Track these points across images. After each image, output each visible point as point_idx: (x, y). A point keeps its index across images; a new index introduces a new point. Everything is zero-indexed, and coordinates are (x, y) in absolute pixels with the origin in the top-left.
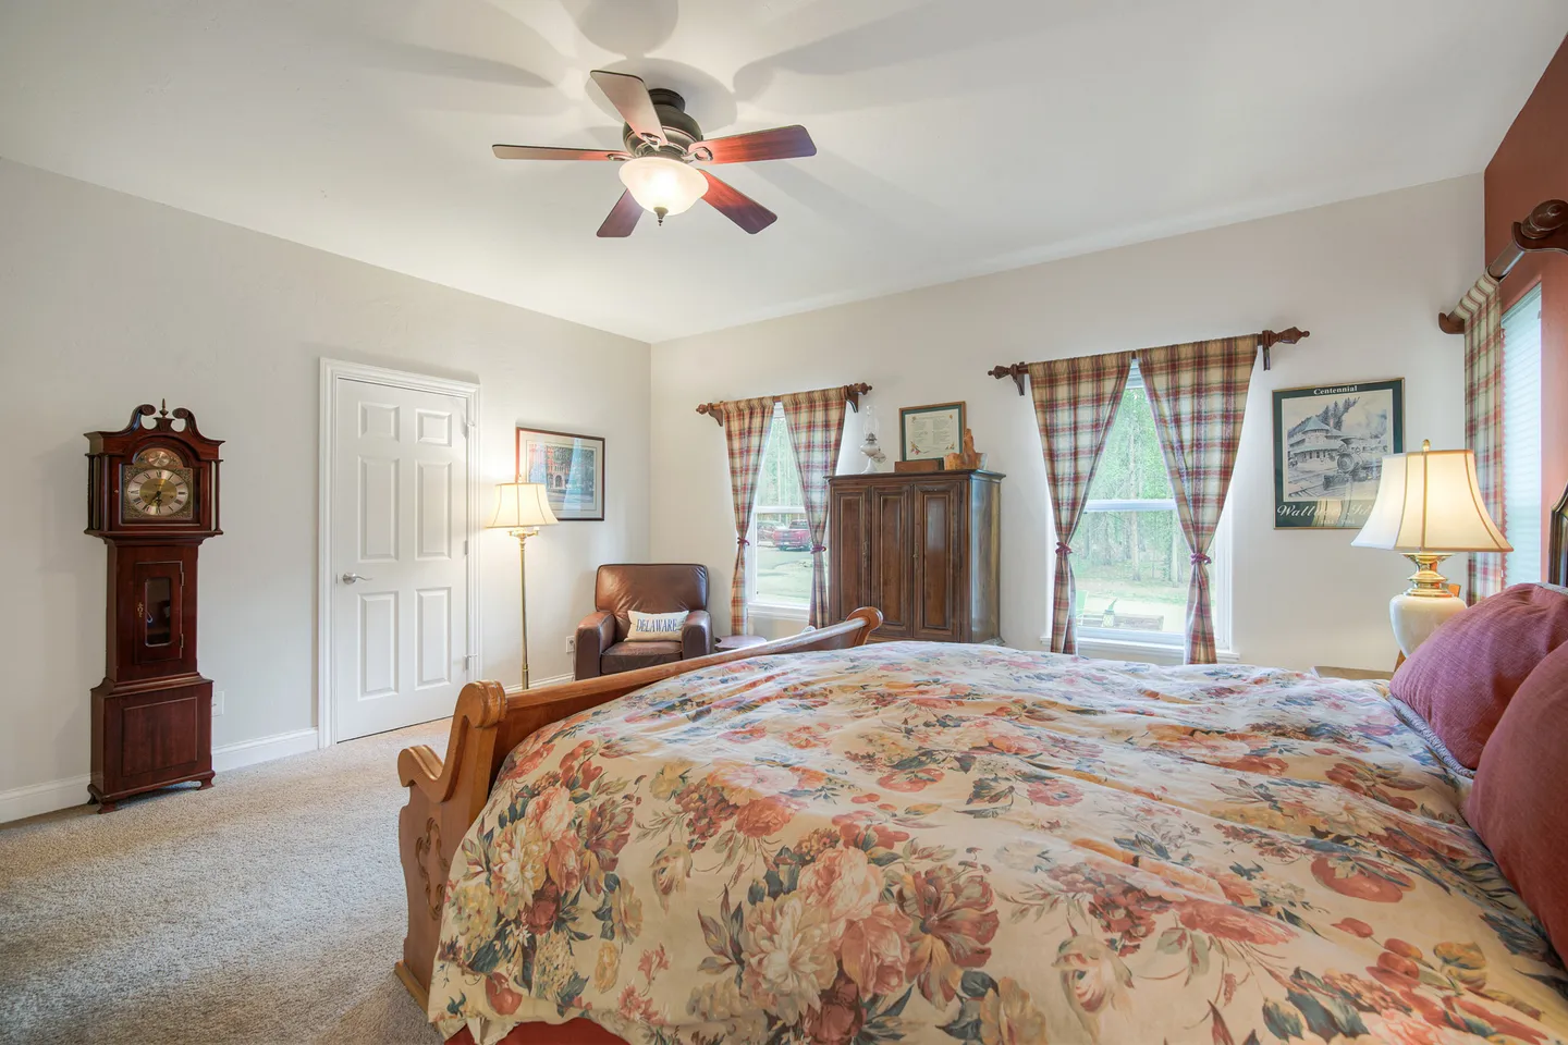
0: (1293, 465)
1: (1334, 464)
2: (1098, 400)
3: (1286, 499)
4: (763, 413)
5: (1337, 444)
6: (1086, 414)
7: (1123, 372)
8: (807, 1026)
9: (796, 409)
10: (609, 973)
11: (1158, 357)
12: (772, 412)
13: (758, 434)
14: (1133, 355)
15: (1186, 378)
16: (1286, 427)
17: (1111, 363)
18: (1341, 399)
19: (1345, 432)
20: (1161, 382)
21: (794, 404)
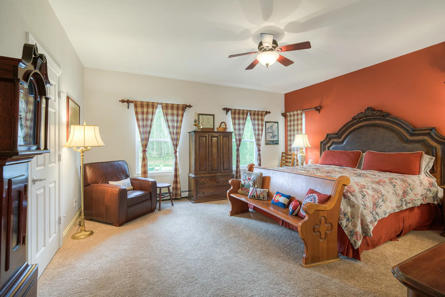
0: (267, 134)
1: (272, 135)
2: (243, 119)
3: (267, 140)
4: (153, 107)
5: (272, 131)
6: (241, 121)
7: (247, 114)
8: (403, 197)
9: (167, 108)
10: (387, 207)
11: (253, 112)
12: (157, 108)
13: (151, 114)
14: (249, 111)
15: (256, 117)
16: (267, 128)
17: (245, 112)
18: (272, 124)
19: (273, 129)
20: (252, 117)
21: (166, 107)
